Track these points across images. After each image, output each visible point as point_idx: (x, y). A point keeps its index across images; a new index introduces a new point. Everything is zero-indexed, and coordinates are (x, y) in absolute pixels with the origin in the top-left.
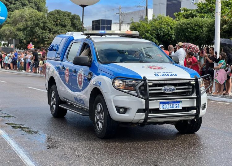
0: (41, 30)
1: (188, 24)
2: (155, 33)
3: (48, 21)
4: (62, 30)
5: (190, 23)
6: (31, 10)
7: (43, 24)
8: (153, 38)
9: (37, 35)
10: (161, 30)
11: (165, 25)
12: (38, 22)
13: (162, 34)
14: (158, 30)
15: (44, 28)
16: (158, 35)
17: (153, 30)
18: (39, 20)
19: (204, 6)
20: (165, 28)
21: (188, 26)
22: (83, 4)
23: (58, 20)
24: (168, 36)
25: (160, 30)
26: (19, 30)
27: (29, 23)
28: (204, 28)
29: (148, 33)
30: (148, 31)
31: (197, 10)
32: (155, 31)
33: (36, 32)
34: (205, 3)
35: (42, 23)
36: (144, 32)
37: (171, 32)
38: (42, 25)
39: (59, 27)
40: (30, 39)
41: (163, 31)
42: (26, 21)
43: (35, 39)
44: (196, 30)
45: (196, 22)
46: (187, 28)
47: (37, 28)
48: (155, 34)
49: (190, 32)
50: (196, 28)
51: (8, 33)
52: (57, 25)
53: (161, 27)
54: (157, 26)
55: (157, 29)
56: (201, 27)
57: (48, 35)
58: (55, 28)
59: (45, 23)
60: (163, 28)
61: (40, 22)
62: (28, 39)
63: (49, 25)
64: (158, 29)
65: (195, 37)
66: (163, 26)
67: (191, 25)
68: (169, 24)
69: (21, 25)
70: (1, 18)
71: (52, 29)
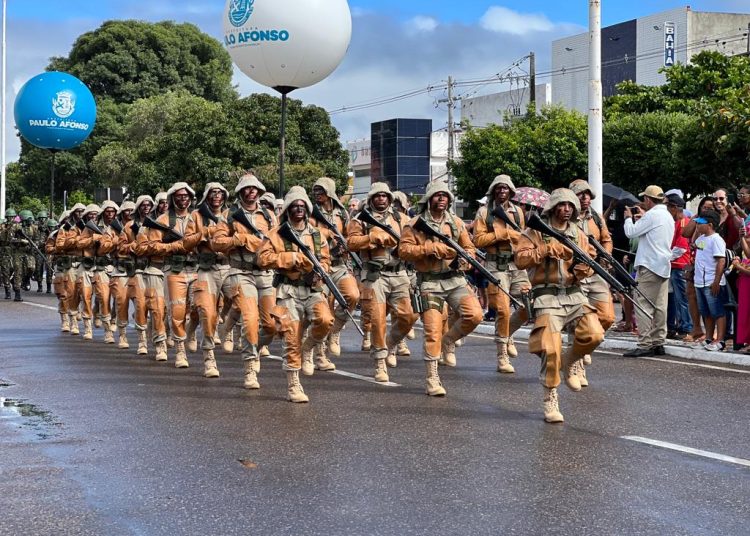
0: (210, 158)
1: (627, 132)
2: (532, 161)
3: (229, 130)
4: (272, 154)
5: (632, 129)
6: (187, 96)
7: (214, 139)
8: (527, 174)
9: (198, 171)
10: (551, 151)
11: (561, 135)
12: (200, 132)
13: (554, 163)
14: (540, 149)
15: (216, 151)
16: (541, 165)
17: (528, 150)
18: (202, 126)
19: (686, 75)
20: (562, 144)
21: (625, 137)
22: (282, 85)
23: (260, 124)
24: (572, 169)
25: (546, 152)
26: (145, 157)
27: (173, 136)
28: (674, 145)
29: (511, 160)
30: (512, 154)
31: (665, 89)
32: (534, 153)
33: (194, 163)
34: (689, 68)
35: (212, 134)
36: (500, 158)
37: (580, 157)
38: (212, 141)
39: (263, 147)
41: (558, 155)
42: (168, 130)
44: (652, 149)
45: (652, 124)
46: (625, 145)
47: (198, 150)
48: (531, 164)
49: (634, 156)
50: (651, 143)
51: (116, 167)
52: (257, 140)
53: (550, 143)
54: (539, 141)
55: (537, 149)
56: (665, 140)
58: (251, 150)
59: (220, 134)
60: (557, 145)
61: (206, 133)
63: (234, 141)
64: (542, 147)
65: (648, 170)
66: (557, 139)
67: (634, 136)
68: (574, 133)
69: (150, 145)
70: (77, 126)
71: (242, 152)
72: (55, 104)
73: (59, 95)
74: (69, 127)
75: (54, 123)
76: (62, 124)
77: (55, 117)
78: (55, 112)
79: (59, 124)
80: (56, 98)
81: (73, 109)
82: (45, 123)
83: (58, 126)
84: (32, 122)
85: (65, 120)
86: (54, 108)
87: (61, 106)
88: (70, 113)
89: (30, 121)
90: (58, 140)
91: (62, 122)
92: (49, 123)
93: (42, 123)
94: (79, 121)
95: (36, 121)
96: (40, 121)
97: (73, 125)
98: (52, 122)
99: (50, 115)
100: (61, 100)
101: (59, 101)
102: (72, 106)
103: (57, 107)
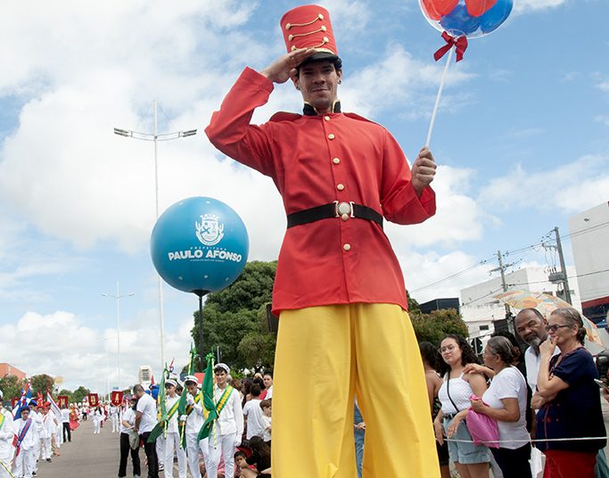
51: (254, 349)
70: (228, 256)
72: (199, 229)
73: (204, 218)
74: (217, 257)
75: (199, 253)
76: (209, 254)
77: (200, 245)
78: (200, 239)
79: (205, 252)
80: (200, 222)
81: (222, 235)
82: (188, 254)
83: (204, 257)
84: (171, 256)
85: (213, 248)
86: (198, 234)
87: (206, 230)
88: (219, 240)
89: (170, 254)
90: (206, 277)
91: (210, 252)
92: (193, 254)
93: (184, 255)
94: (230, 250)
95: (177, 253)
96: (181, 252)
97: (223, 255)
98: (196, 252)
99: (193, 243)
100: (206, 224)
101: (203, 225)
102: (221, 231)
103: (202, 233)
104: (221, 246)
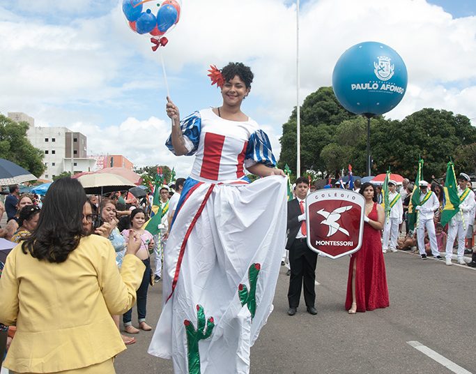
0: (406, 145)
4: (445, 142)
7: (408, 134)
9: (399, 153)
12: (399, 130)
15: (409, 141)
23: (433, 125)
33: (396, 149)
35: (407, 131)
38: (407, 135)
40: (385, 161)
43: (392, 161)
47: (398, 140)
51: (333, 156)
52: (433, 135)
57: (419, 152)
59: (409, 131)
61: (403, 129)
62: (381, 162)
70: (396, 89)
71: (425, 141)
72: (377, 67)
73: (380, 59)
74: (388, 89)
75: (375, 86)
76: (383, 87)
78: (377, 75)
79: (380, 86)
80: (377, 62)
81: (393, 73)
82: (367, 86)
83: (379, 89)
84: (354, 87)
85: (386, 83)
86: (376, 71)
87: (382, 69)
88: (391, 76)
89: (352, 85)
90: (378, 104)
91: (384, 85)
92: (371, 86)
93: (364, 87)
94: (397, 85)
95: (358, 85)
96: (362, 85)
97: (392, 88)
98: (373, 86)
99: (372, 78)
100: (382, 64)
101: (380, 64)
102: (392, 70)
103: (379, 70)
104: (391, 81)
